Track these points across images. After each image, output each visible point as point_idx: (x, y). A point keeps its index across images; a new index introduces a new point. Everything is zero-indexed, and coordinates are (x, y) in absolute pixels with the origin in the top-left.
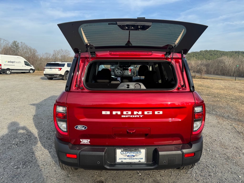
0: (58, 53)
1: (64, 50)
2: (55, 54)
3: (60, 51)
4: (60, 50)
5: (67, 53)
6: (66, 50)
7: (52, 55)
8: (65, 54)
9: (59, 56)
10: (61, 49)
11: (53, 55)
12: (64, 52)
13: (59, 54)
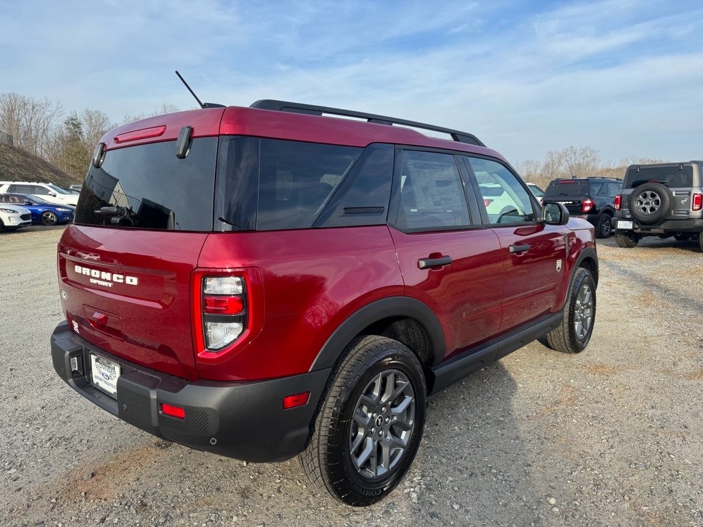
0: (561, 157)
1: (579, 148)
2: (551, 162)
3: (566, 153)
4: (567, 150)
5: (587, 156)
6: (585, 150)
7: (543, 165)
8: (581, 161)
9: (562, 168)
10: (572, 147)
11: (547, 166)
12: (580, 155)
13: (563, 160)
